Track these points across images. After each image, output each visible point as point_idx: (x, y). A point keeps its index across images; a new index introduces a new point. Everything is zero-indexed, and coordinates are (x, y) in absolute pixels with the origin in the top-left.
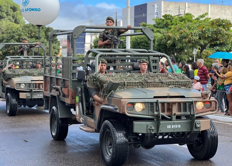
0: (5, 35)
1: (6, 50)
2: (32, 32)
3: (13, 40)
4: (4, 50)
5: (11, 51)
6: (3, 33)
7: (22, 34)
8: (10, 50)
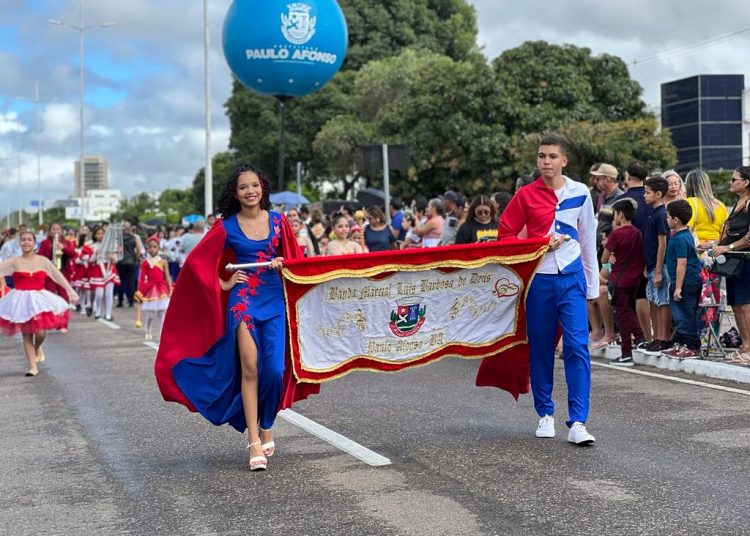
0: (424, 99)
1: (433, 160)
2: (536, 79)
3: (460, 115)
4: (425, 162)
5: (454, 164)
6: (414, 93)
7: (499, 87)
8: (448, 159)
